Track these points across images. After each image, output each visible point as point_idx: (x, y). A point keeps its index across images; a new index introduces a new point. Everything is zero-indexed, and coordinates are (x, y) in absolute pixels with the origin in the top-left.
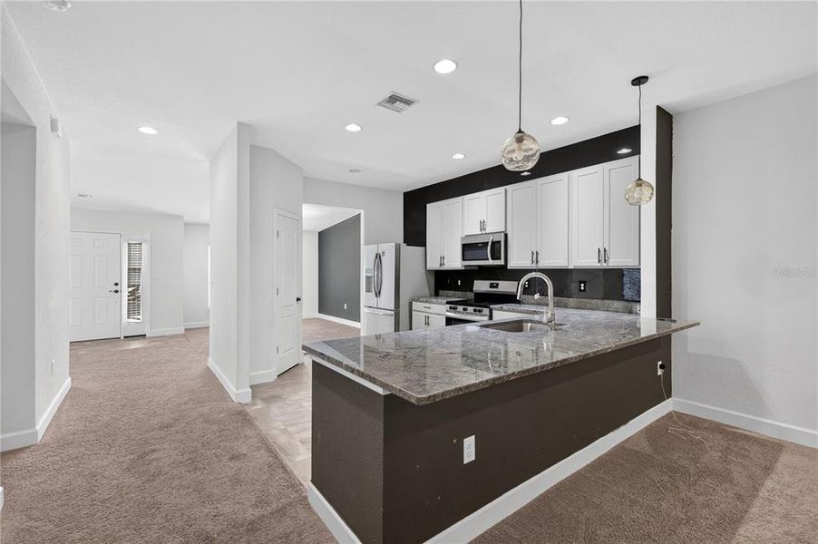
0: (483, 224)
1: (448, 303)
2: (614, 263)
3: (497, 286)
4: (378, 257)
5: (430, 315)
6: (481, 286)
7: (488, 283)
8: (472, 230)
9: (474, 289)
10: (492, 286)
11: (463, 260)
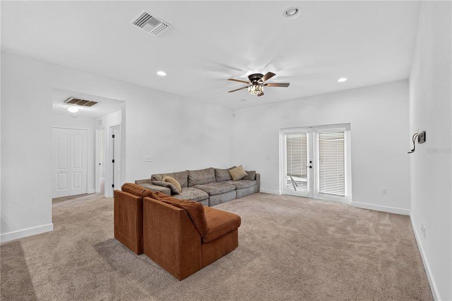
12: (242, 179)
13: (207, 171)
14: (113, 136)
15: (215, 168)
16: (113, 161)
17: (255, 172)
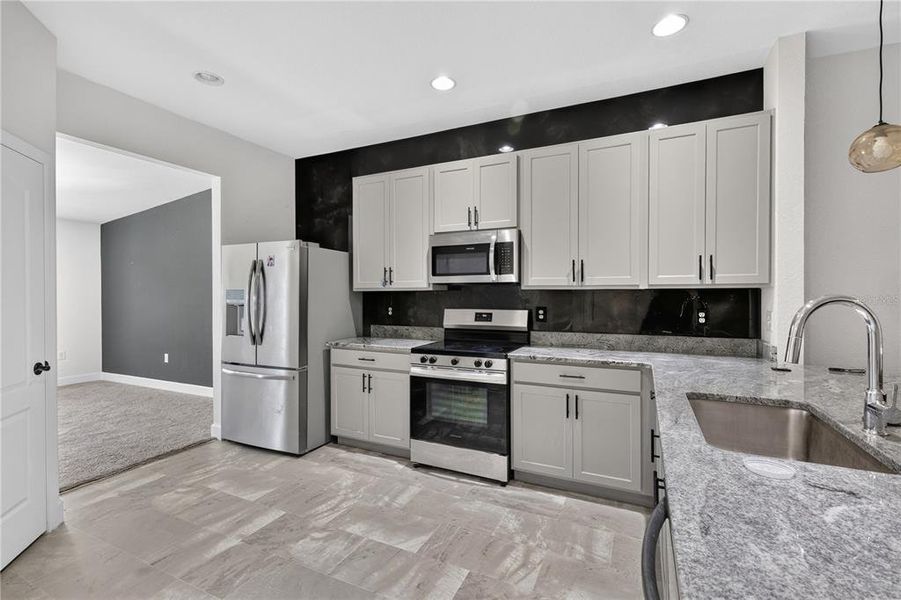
0: (473, 216)
1: (414, 351)
2: (725, 279)
3: (489, 317)
4: (258, 268)
5: (372, 373)
6: (458, 318)
7: (473, 312)
8: (453, 223)
9: (445, 324)
10: (478, 317)
11: (434, 274)
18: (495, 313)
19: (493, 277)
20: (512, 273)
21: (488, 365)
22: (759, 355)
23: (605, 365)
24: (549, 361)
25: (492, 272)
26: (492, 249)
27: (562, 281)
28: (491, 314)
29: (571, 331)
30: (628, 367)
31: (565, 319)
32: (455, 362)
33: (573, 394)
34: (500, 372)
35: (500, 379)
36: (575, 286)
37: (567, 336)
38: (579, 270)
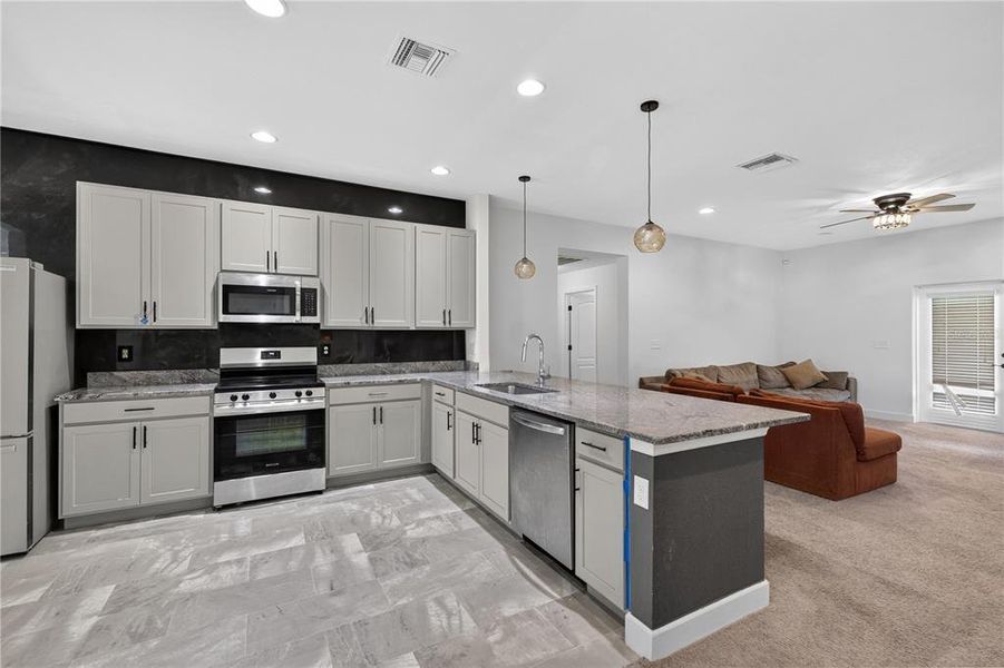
0: (273, 260)
3: (277, 355)
7: (261, 351)
9: (222, 362)
10: (265, 355)
11: (225, 312)
12: (815, 386)
13: (744, 367)
14: (570, 308)
15: (757, 363)
16: (570, 348)
17: (846, 373)
18: (283, 350)
19: (297, 318)
20: (315, 315)
21: (309, 393)
22: (467, 368)
23: (401, 382)
24: (361, 385)
25: (298, 313)
26: (298, 293)
27: (355, 321)
28: (279, 352)
29: (351, 363)
30: (414, 382)
31: (347, 353)
32: (273, 396)
33: (378, 406)
34: (321, 398)
35: (317, 404)
36: (366, 326)
37: (348, 367)
38: (370, 314)
